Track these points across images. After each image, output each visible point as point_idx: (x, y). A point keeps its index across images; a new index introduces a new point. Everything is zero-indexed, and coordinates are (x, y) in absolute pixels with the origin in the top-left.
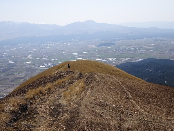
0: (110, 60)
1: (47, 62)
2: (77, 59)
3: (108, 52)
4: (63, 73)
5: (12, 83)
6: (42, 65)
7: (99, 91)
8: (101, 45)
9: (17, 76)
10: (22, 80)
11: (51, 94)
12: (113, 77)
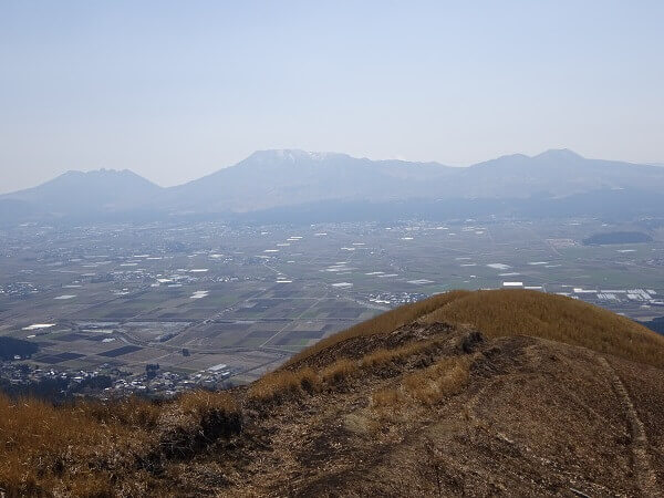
0: (631, 296)
1: (398, 287)
2: (505, 284)
3: (624, 268)
4: (421, 330)
5: (282, 348)
6: (381, 299)
7: (513, 403)
8: (597, 239)
9: (299, 328)
10: (312, 342)
11: (343, 392)
12: (601, 359)
